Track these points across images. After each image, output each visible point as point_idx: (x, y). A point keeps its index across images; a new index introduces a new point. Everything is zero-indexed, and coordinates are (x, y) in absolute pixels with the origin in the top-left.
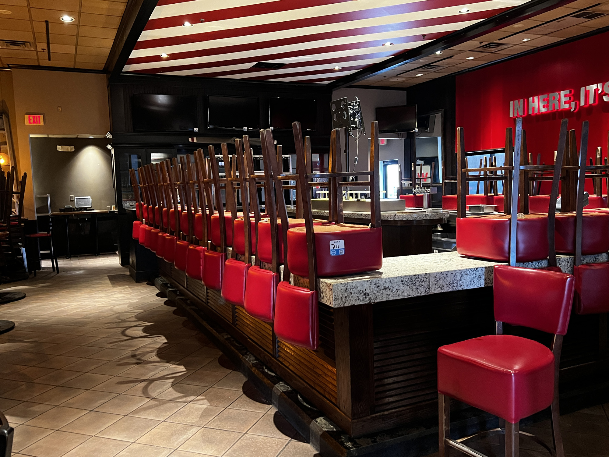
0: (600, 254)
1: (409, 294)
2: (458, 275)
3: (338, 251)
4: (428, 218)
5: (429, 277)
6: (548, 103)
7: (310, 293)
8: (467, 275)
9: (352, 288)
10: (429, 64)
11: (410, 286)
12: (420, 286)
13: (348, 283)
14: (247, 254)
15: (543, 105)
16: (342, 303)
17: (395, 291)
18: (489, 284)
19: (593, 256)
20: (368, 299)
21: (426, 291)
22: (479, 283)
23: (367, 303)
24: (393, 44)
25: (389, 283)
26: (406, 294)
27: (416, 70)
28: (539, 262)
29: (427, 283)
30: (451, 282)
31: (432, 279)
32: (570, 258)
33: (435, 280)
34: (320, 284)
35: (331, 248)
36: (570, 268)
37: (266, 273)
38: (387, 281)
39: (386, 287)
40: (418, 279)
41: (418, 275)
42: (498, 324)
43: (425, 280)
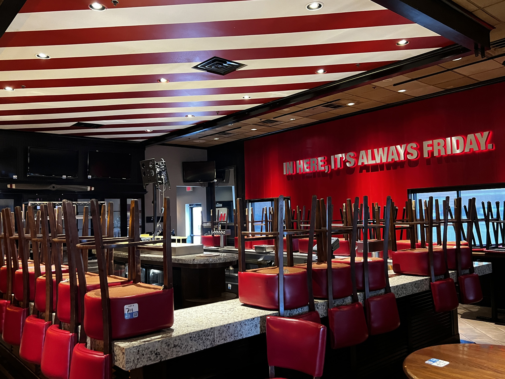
0: (346, 298)
1: (196, 348)
2: (239, 326)
3: (132, 314)
4: (221, 262)
5: (214, 330)
6: (310, 166)
7: (104, 357)
8: (246, 325)
9: (144, 349)
10: (224, 132)
11: (197, 341)
12: (206, 339)
13: (140, 345)
14: (48, 313)
15: (306, 166)
16: (134, 365)
17: (184, 348)
18: (264, 331)
19: (341, 299)
20: (159, 358)
21: (211, 344)
22: (256, 331)
23: (158, 362)
24: (194, 116)
25: (179, 340)
26: (194, 349)
27: (214, 135)
28: (302, 308)
29: (212, 337)
30: (233, 333)
31: (216, 332)
32: (325, 302)
33: (219, 333)
34: (114, 347)
35: (126, 312)
36: (325, 310)
37: (63, 334)
38: (176, 339)
39: (176, 345)
40: (204, 334)
41: (205, 330)
42: (271, 368)
43: (210, 334)
